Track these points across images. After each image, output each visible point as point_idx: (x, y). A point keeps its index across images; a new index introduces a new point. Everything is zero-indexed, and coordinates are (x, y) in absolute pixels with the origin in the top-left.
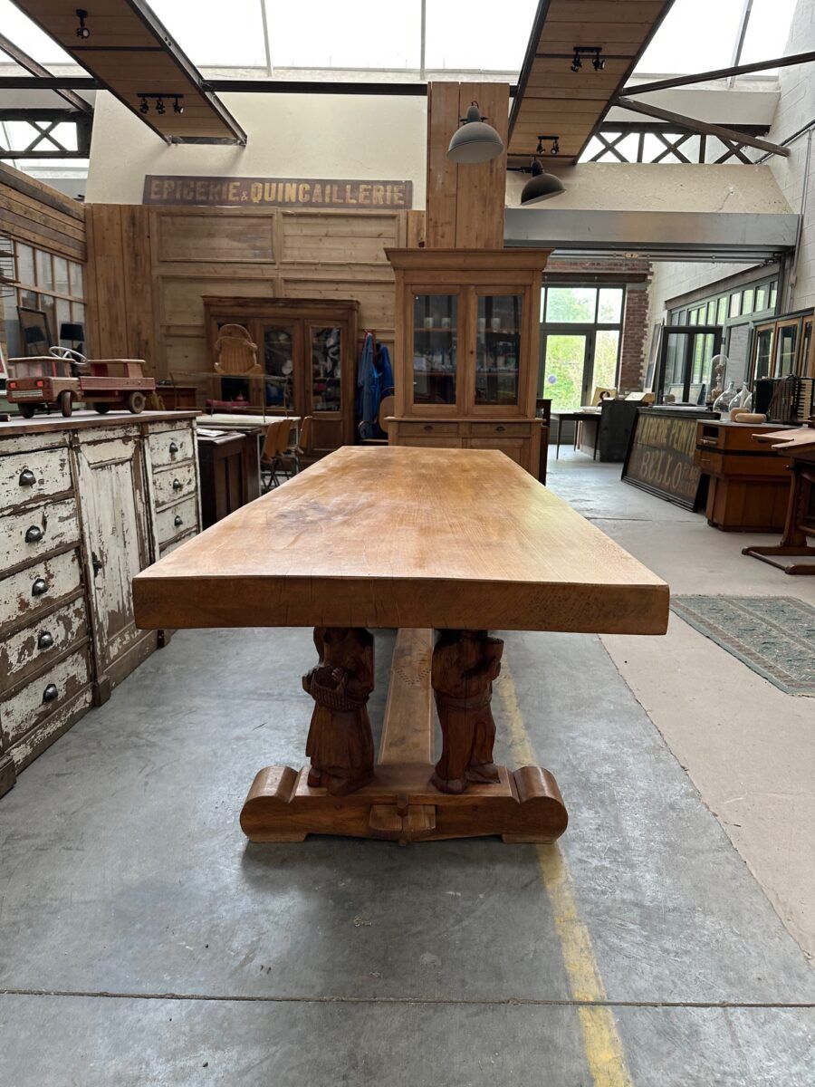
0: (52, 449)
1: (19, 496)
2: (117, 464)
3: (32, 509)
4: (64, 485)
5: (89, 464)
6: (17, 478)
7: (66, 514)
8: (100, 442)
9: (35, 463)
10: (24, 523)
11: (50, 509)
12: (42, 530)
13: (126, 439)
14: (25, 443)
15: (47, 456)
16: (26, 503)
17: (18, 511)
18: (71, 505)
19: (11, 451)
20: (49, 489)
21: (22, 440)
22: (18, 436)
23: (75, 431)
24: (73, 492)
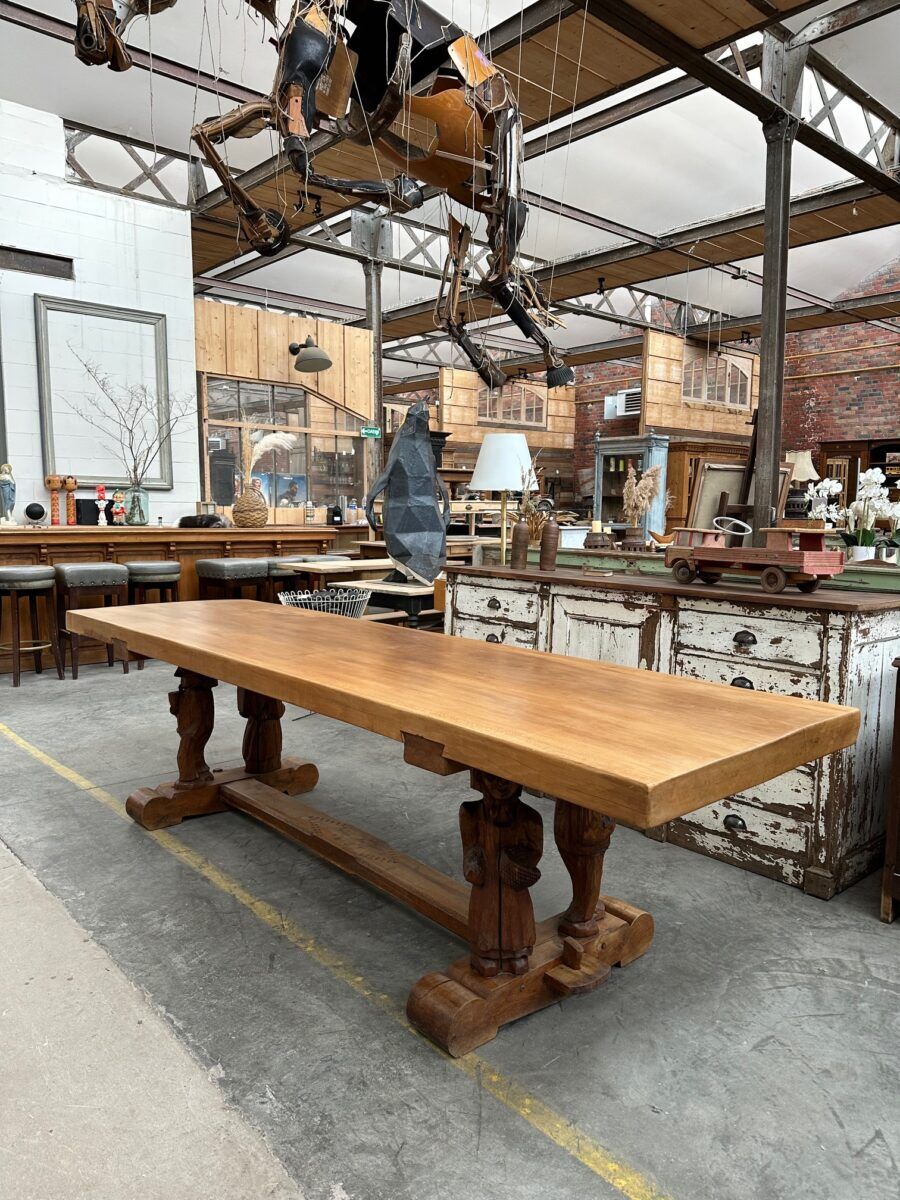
0: (521, 591)
1: (487, 613)
2: (612, 625)
3: (494, 624)
4: (530, 619)
5: (566, 613)
6: (487, 602)
7: (523, 638)
8: (586, 599)
9: (501, 596)
10: (489, 629)
11: (509, 630)
12: (500, 640)
13: (629, 605)
14: (495, 582)
15: (517, 596)
16: (490, 618)
17: (482, 620)
18: (530, 635)
19: (485, 584)
20: (512, 616)
21: (494, 580)
22: (492, 578)
23: (549, 584)
24: (534, 626)
